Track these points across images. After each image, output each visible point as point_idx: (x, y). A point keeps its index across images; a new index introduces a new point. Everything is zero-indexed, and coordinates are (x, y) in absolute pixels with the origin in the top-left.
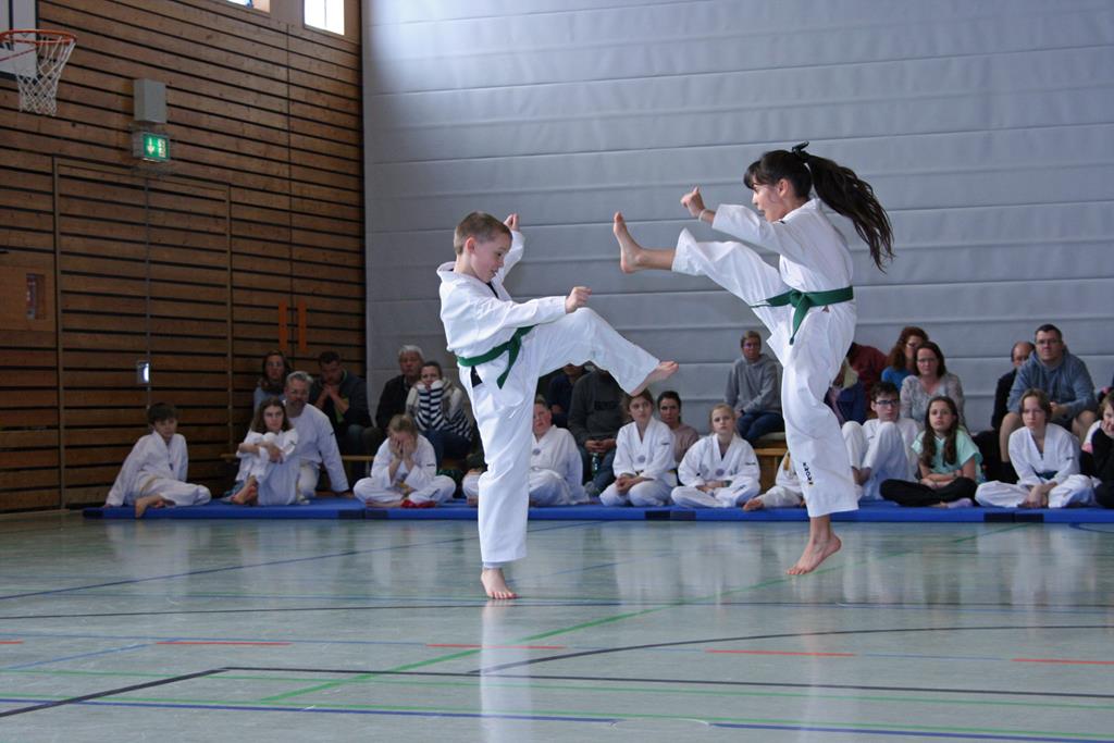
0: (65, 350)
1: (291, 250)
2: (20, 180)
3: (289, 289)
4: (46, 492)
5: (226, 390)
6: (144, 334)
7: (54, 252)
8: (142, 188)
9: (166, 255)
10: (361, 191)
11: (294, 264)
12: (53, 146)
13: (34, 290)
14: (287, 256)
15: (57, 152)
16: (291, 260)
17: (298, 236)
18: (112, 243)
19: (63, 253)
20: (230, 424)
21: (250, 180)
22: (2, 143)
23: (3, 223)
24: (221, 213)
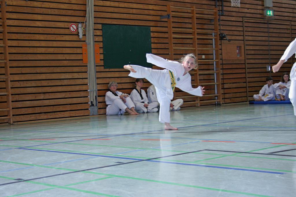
0: (247, 64)
2: (234, 24)
4: (243, 98)
6: (269, 59)
7: (244, 40)
8: (267, 23)
9: (274, 39)
13: (239, 50)
15: (244, 16)
18: (259, 37)
19: (246, 40)
22: (229, 15)
23: (230, 34)
24: (289, 28)
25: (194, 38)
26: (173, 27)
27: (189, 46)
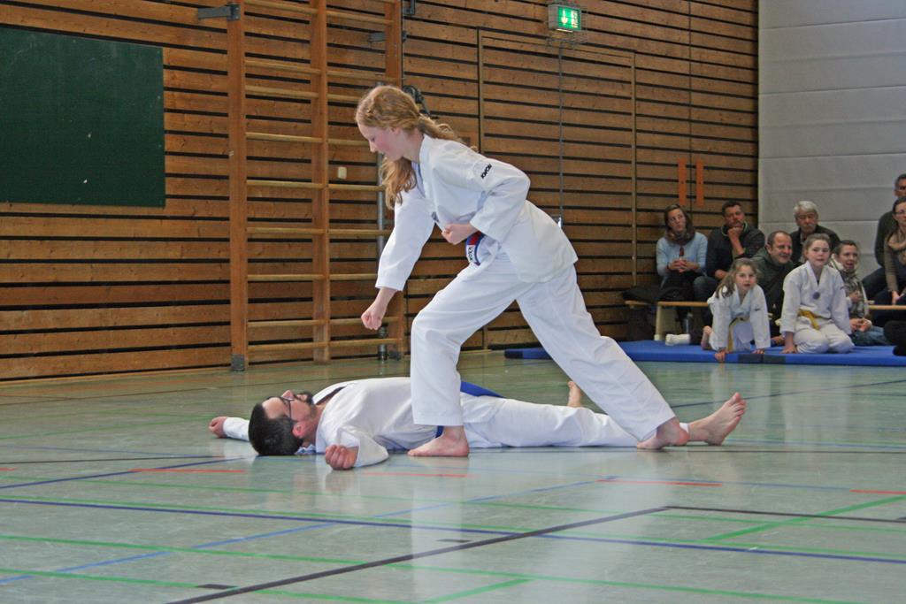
1: (690, 111)
2: (449, 52)
3: (688, 148)
5: (630, 242)
6: (558, 191)
8: (556, 57)
9: (578, 118)
10: (755, 55)
11: (693, 124)
12: (479, 20)
14: (687, 118)
15: (481, 25)
16: (690, 121)
17: (696, 99)
18: (529, 107)
19: (486, 117)
20: (634, 273)
21: (653, 47)
22: (431, 19)
23: (432, 90)
24: (626, 78)
25: (317, 99)
26: (248, 55)
27: (296, 127)
